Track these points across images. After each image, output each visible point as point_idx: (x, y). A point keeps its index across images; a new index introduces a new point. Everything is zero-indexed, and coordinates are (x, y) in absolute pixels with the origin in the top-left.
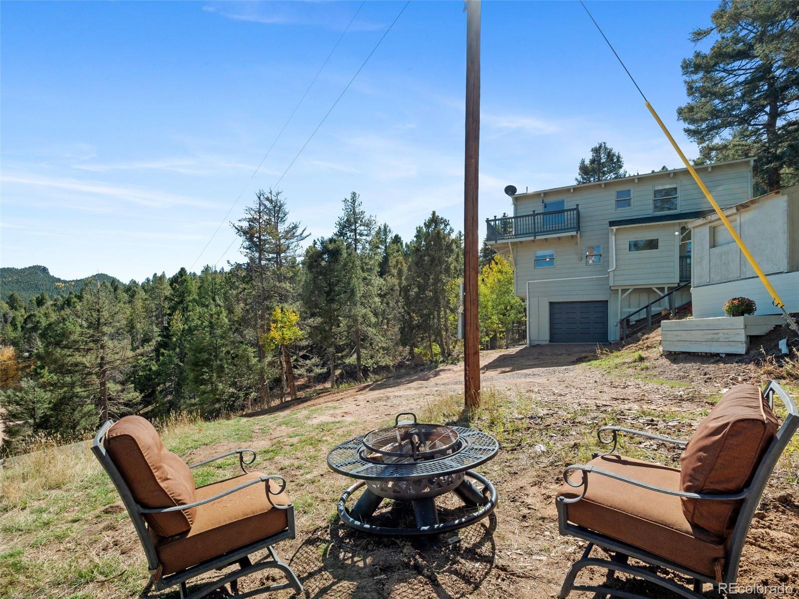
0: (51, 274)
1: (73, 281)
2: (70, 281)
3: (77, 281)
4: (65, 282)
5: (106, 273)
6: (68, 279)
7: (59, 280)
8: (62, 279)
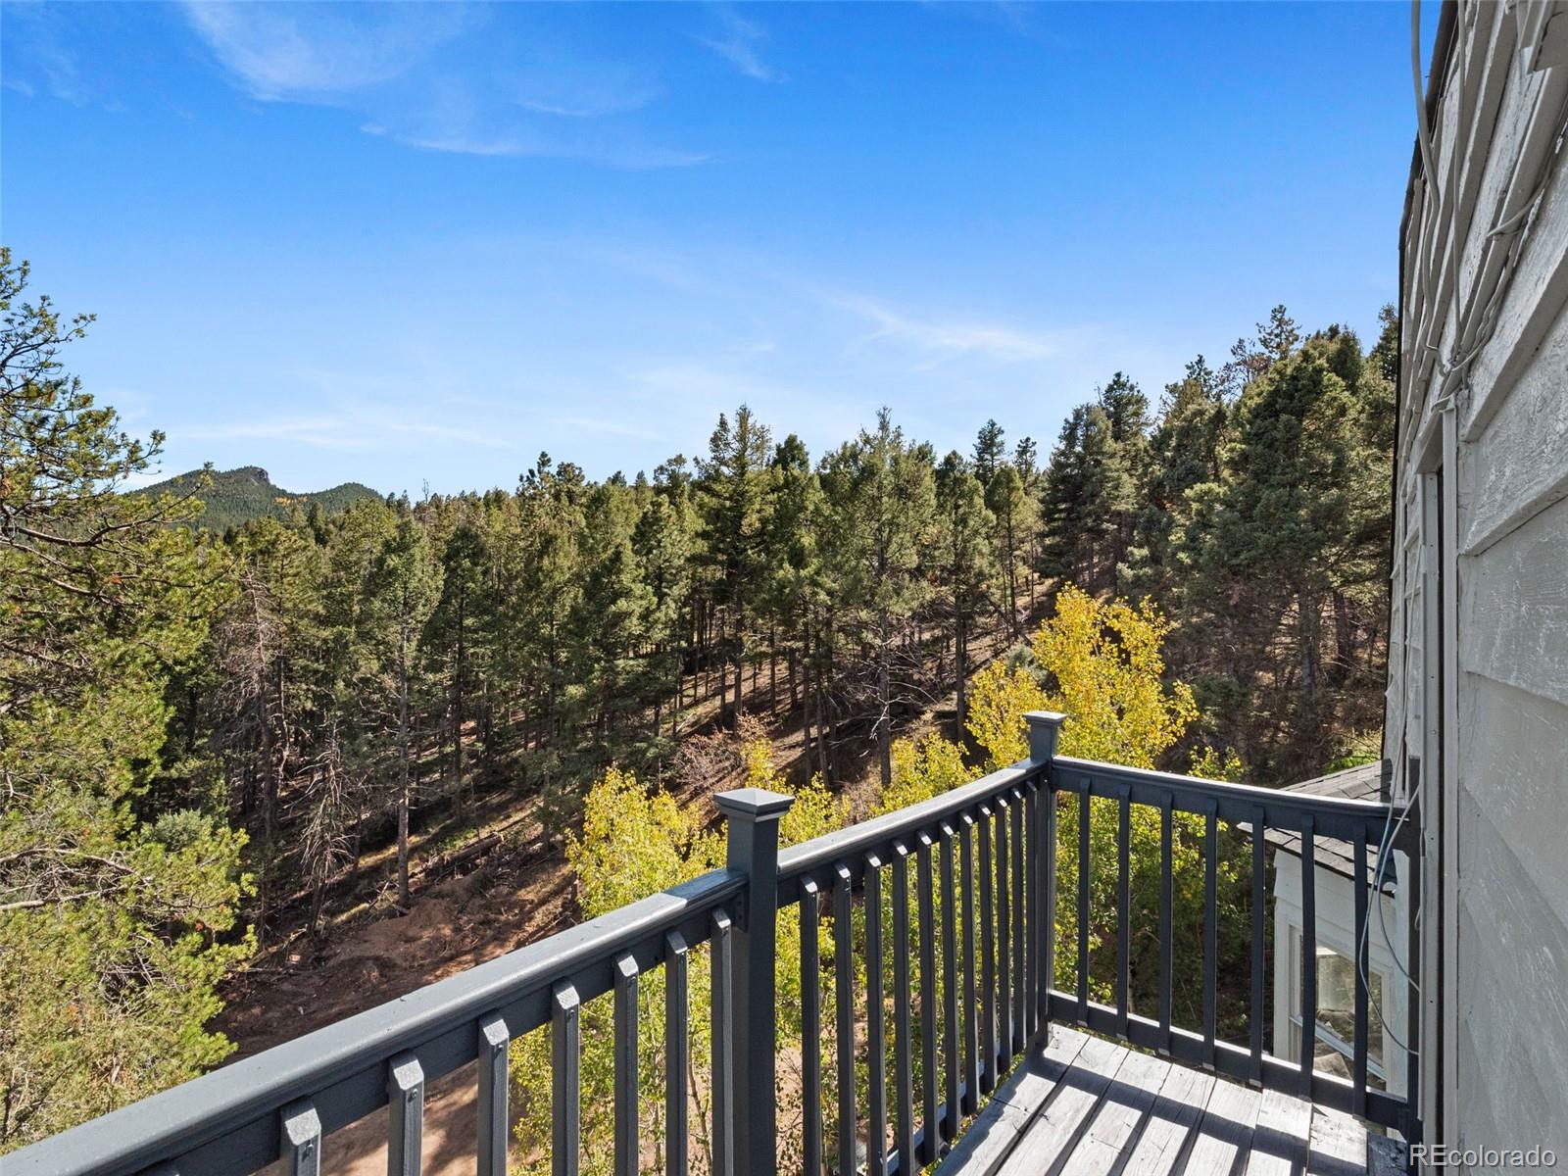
0: (272, 483)
1: (306, 495)
2: (301, 495)
3: (312, 494)
4: (292, 496)
5: (361, 483)
6: (297, 492)
7: (283, 493)
8: (289, 491)
